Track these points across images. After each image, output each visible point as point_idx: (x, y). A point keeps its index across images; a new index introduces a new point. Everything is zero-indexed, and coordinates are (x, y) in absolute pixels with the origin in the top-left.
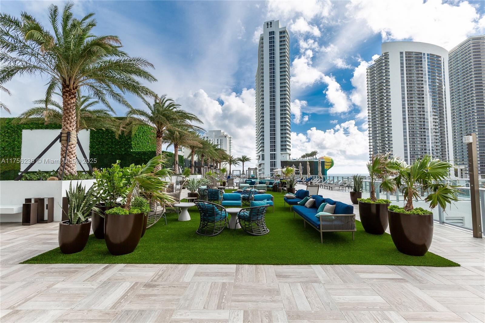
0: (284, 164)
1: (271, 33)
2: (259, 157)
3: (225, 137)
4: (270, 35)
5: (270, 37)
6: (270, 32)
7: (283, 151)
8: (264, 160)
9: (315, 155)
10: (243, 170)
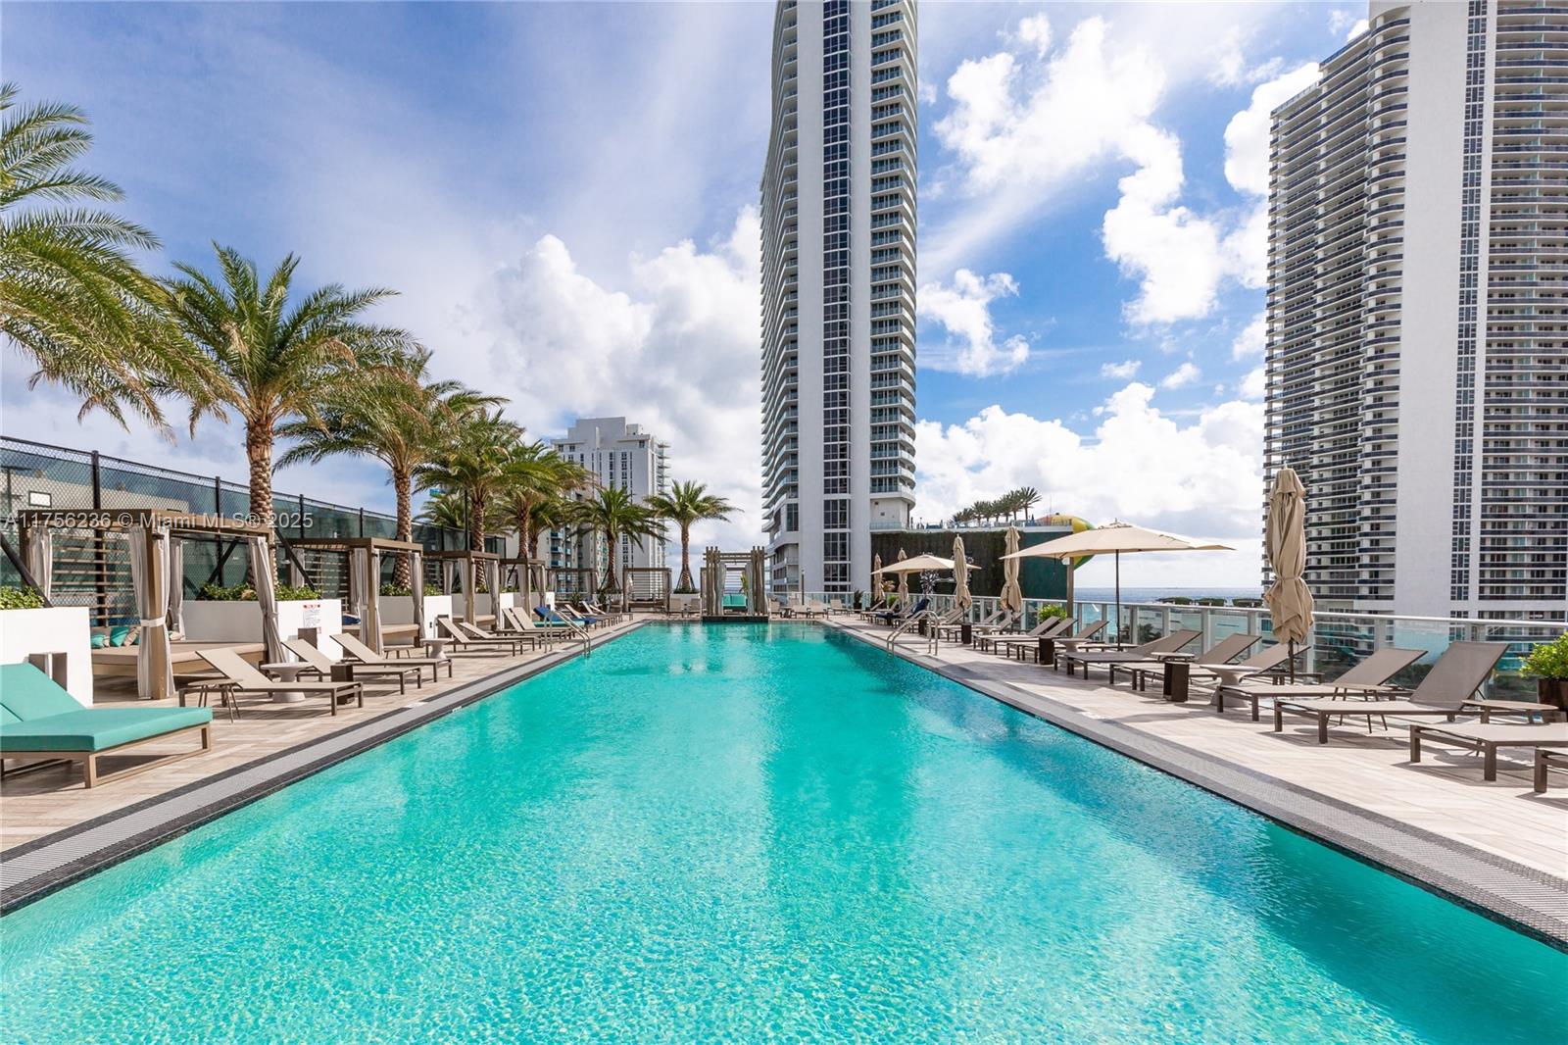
0: (887, 545)
2: (777, 516)
3: (642, 442)
7: (880, 491)
8: (796, 529)
9: (1026, 507)
10: (685, 569)
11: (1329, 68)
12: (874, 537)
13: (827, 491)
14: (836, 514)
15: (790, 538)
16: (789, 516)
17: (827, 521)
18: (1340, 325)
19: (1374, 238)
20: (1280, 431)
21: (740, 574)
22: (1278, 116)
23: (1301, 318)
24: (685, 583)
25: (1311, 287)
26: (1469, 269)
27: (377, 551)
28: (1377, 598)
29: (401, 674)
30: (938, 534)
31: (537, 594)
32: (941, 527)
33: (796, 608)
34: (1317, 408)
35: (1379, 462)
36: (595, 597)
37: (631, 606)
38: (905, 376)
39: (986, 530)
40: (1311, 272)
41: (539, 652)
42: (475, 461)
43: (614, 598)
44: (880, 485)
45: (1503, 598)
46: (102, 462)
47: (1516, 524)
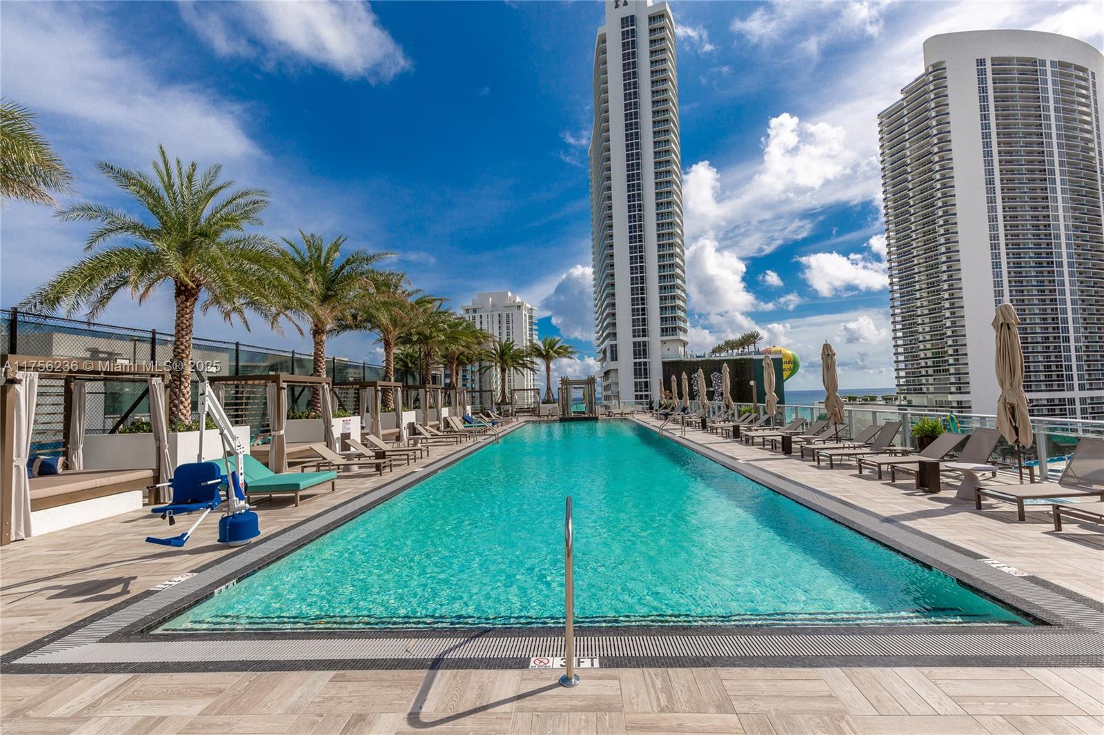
0: (672, 368)
1: (627, 22)
2: (605, 352)
3: (519, 307)
4: (623, 27)
5: (623, 32)
6: (622, 19)
7: (666, 335)
8: (616, 360)
9: (754, 343)
10: (549, 389)
11: (907, 93)
12: (664, 364)
13: (634, 336)
14: (641, 350)
15: (613, 365)
16: (612, 351)
17: (635, 354)
18: (925, 234)
19: (939, 186)
20: (898, 295)
21: (581, 391)
22: (882, 118)
23: (904, 230)
24: (549, 397)
25: (907, 212)
26: (992, 202)
27: (379, 388)
28: (961, 393)
29: (408, 455)
30: (703, 361)
31: (461, 407)
32: (704, 356)
33: (615, 411)
34: (918, 282)
35: (954, 313)
36: (494, 407)
37: (516, 412)
38: (678, 266)
39: (731, 358)
40: (907, 204)
41: (471, 441)
42: (427, 332)
43: (506, 407)
44: (667, 331)
45: (1031, 391)
46: (241, 348)
47: (1033, 347)
